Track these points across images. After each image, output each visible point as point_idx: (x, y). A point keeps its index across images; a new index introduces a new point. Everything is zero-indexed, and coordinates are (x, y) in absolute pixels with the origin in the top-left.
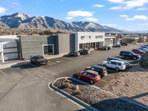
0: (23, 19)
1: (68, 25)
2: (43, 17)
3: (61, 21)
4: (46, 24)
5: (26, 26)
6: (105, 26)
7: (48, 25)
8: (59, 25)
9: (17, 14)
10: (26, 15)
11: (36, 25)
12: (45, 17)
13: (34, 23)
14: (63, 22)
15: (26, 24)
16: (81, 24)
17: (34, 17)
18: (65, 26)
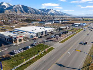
0: (7, 7)
1: (37, 11)
2: (20, 5)
3: (32, 9)
4: (23, 10)
5: (10, 12)
6: (60, 12)
7: (24, 11)
8: (31, 11)
9: (2, 3)
10: (9, 4)
11: (16, 11)
12: (22, 6)
13: (14, 9)
14: (34, 9)
15: (9, 10)
16: (45, 11)
17: (15, 6)
18: (35, 12)
